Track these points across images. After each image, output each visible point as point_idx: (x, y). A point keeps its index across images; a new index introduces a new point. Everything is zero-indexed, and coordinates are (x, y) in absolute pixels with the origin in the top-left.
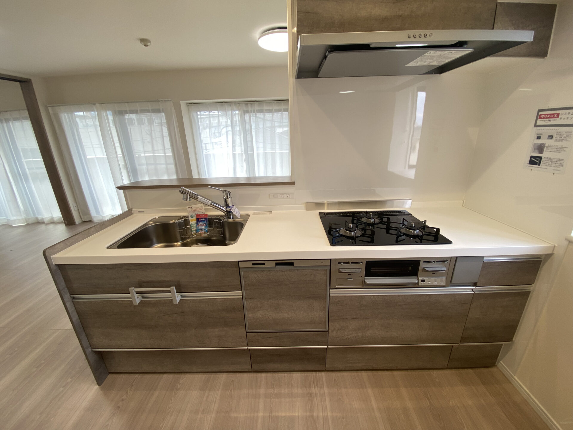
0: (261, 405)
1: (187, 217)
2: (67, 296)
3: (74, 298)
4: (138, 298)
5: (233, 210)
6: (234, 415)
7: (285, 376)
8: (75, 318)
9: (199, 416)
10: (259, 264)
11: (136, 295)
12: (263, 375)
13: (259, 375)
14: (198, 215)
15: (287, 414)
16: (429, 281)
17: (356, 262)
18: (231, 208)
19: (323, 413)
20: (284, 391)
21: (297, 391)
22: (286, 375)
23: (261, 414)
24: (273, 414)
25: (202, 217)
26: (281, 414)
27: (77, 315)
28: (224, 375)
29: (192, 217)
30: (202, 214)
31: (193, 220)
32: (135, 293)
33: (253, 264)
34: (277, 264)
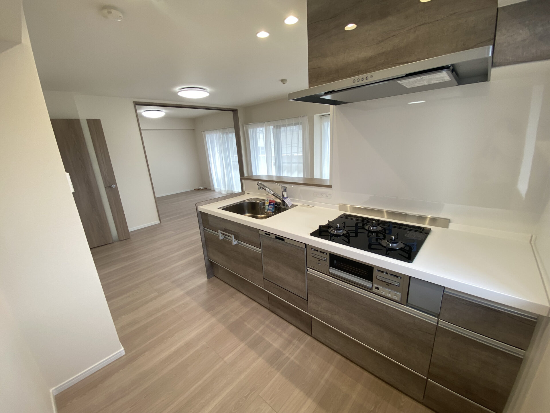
0: (261, 328)
1: (264, 200)
2: (202, 227)
3: (204, 229)
4: (222, 236)
5: (286, 200)
6: (246, 323)
7: (285, 324)
8: (204, 239)
9: (232, 314)
10: (268, 234)
11: (221, 235)
12: (274, 315)
13: (272, 314)
14: (270, 200)
15: (270, 341)
16: (383, 291)
17: (323, 252)
18: (285, 199)
19: (289, 355)
20: (279, 330)
21: (285, 335)
22: (287, 323)
23: (257, 332)
24: (263, 336)
25: (272, 202)
26: (267, 339)
27: (204, 238)
28: (256, 304)
29: (267, 201)
30: (273, 200)
31: (267, 203)
32: (220, 233)
33: (265, 234)
34: (277, 238)
